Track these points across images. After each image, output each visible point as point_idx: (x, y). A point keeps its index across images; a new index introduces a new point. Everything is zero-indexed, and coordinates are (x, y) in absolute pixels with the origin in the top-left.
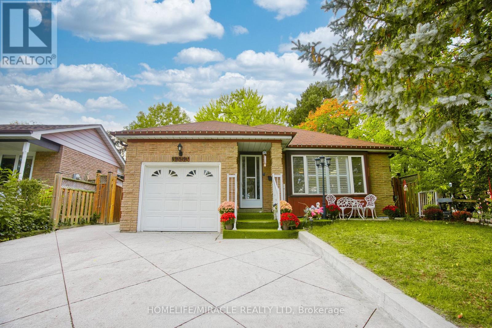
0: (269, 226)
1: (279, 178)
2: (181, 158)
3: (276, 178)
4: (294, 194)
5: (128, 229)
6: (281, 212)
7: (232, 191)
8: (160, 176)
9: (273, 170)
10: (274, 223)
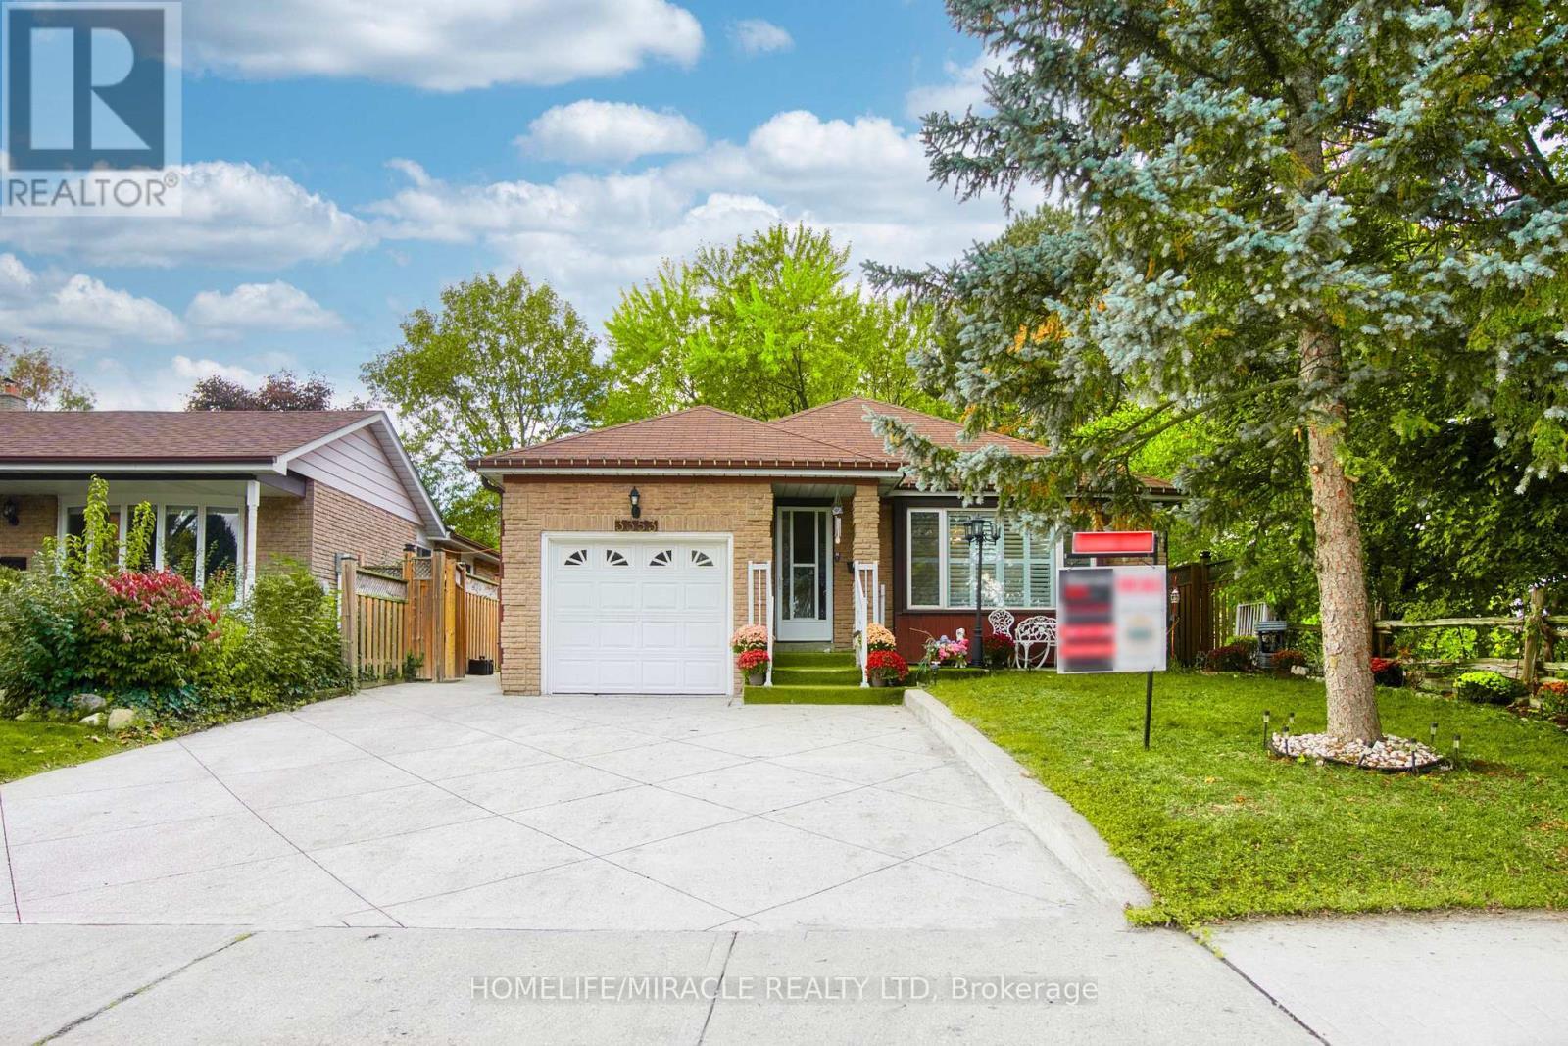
0: (842, 678)
1: (870, 572)
2: (636, 522)
3: (862, 571)
4: (910, 606)
5: (522, 688)
6: (869, 649)
7: (760, 602)
8: (584, 564)
9: (855, 552)
10: (854, 672)
